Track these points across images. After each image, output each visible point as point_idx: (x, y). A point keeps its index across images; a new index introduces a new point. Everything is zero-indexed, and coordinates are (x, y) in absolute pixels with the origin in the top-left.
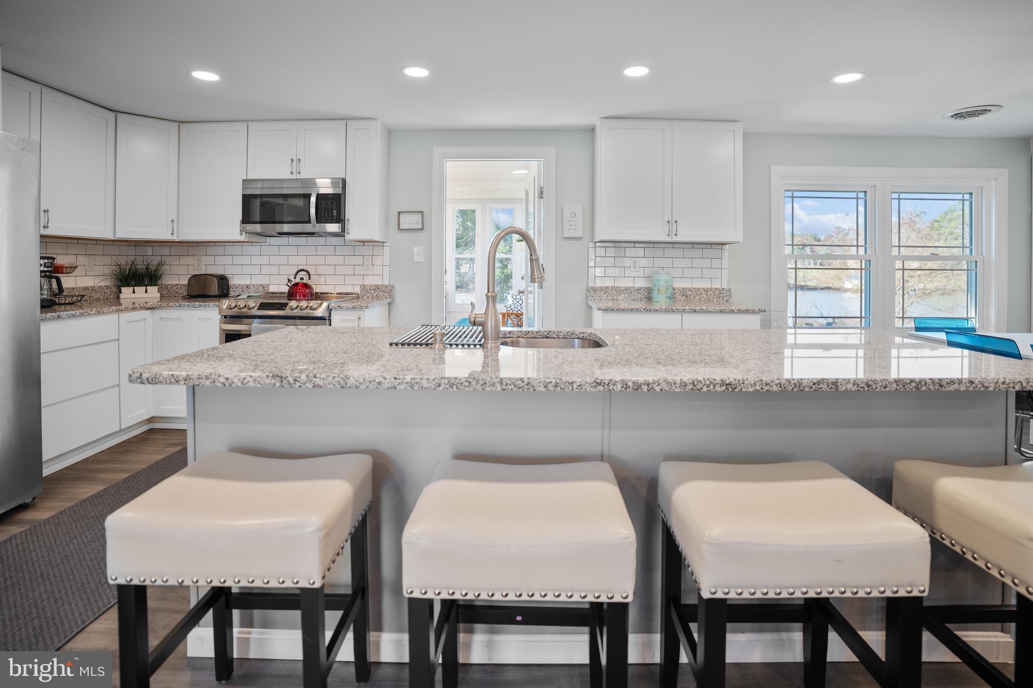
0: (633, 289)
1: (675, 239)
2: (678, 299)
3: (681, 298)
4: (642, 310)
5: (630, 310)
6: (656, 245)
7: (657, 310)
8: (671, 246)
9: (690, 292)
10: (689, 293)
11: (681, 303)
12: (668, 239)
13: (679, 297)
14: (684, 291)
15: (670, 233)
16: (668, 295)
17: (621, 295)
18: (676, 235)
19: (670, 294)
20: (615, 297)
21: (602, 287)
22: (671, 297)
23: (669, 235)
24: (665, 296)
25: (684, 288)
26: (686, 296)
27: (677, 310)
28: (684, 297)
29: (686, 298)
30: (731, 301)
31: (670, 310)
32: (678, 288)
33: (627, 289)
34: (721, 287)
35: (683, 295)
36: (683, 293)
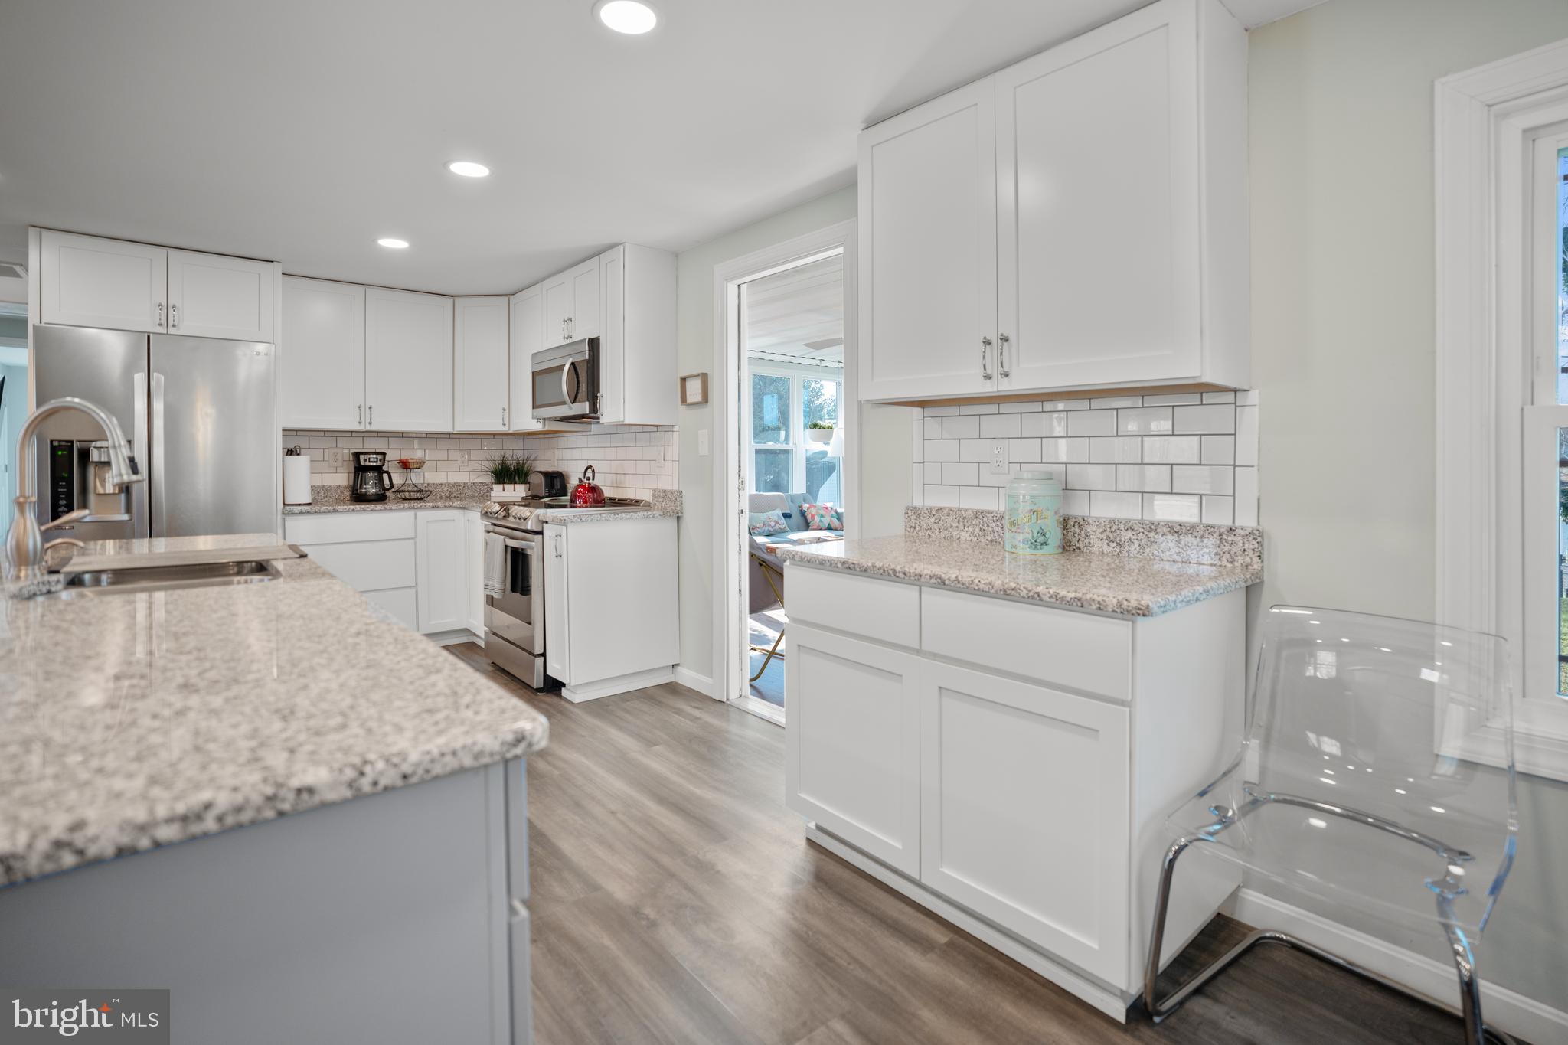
0: (990, 516)
1: (1006, 387)
2: (1095, 550)
3: (1105, 547)
7: (865, 570)
9: (1129, 534)
10: (1127, 535)
11: (1107, 560)
12: (989, 389)
13: (1097, 543)
14: (1113, 530)
15: (989, 371)
16: (1029, 536)
17: (966, 529)
18: (1007, 375)
19: (1035, 535)
20: (954, 533)
21: (931, 509)
22: (1039, 542)
23: (988, 377)
24: (1021, 537)
25: (1112, 521)
26: (1119, 545)
27: (903, 576)
28: (1111, 544)
29: (1118, 550)
30: (1262, 570)
31: (891, 572)
32: (1097, 520)
33: (978, 514)
34: (1230, 523)
35: (1110, 540)
36: (1111, 535)
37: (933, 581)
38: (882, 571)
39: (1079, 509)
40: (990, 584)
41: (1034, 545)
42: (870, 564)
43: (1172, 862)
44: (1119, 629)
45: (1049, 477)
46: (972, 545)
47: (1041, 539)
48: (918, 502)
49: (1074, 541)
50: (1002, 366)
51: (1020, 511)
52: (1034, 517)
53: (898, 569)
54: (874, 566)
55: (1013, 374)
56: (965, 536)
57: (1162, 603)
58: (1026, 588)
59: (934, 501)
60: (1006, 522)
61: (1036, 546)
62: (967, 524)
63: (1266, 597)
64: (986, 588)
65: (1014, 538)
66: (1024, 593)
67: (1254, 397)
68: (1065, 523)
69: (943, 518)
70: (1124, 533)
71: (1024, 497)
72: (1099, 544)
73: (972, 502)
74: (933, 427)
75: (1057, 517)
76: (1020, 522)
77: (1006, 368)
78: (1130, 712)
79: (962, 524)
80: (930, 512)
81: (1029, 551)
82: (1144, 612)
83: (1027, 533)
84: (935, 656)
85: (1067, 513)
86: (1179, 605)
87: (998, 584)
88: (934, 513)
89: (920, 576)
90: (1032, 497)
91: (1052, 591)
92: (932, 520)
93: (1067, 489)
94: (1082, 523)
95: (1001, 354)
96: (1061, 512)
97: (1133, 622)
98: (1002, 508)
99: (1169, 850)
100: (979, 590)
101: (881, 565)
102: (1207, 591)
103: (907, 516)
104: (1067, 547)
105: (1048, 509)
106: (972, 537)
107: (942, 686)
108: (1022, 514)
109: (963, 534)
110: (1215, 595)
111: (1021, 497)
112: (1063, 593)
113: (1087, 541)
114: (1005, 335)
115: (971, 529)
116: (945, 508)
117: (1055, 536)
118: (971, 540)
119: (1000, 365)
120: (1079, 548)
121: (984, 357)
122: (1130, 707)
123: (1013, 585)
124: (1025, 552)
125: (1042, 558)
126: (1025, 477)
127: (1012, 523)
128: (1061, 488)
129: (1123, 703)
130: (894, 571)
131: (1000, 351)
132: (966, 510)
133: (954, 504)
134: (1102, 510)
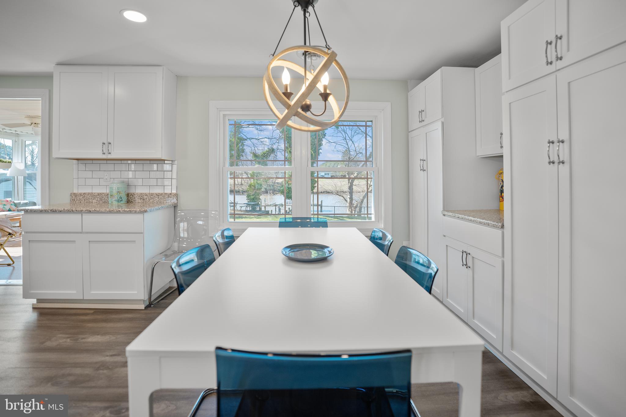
0: (103, 194)
1: (109, 157)
2: (137, 202)
3: (140, 201)
4: (49, 211)
5: (40, 211)
6: (94, 162)
8: (105, 162)
9: (146, 197)
10: (145, 197)
11: (140, 204)
12: (104, 157)
13: (137, 200)
14: (142, 196)
15: (104, 152)
16: (117, 199)
17: (95, 199)
18: (110, 154)
19: (119, 198)
20: (90, 201)
21: (81, 193)
22: (120, 200)
23: (104, 154)
24: (114, 199)
25: (141, 194)
26: (143, 200)
27: (76, 211)
28: (141, 200)
29: (143, 201)
30: (177, 202)
31: (71, 211)
32: (137, 193)
33: (99, 194)
34: (171, 192)
35: (141, 199)
36: (141, 197)
37: (87, 211)
38: (67, 211)
39: (132, 191)
40: (105, 210)
41: (118, 201)
42: (62, 209)
43: (153, 268)
44: (140, 216)
45: (123, 182)
46: (97, 204)
47: (121, 199)
48: (75, 191)
49: (130, 200)
50: (109, 151)
51: (114, 192)
52: (118, 193)
53: (74, 209)
54: (64, 209)
55: (112, 153)
56: (94, 201)
57: (150, 209)
58: (116, 210)
59: (82, 191)
60: (109, 196)
61: (119, 202)
62: (95, 198)
63: (179, 208)
64: (104, 211)
65: (112, 200)
66: (115, 211)
67: (176, 162)
68: (128, 195)
69: (86, 196)
70: (145, 196)
71: (115, 188)
72: (138, 200)
73: (96, 191)
74: (82, 167)
75: (125, 193)
76: (114, 195)
77: (110, 152)
78: (143, 235)
79: (93, 197)
80: (81, 194)
81: (116, 203)
82: (146, 211)
83: (116, 197)
84: (87, 233)
85: (128, 192)
86: (154, 210)
87: (108, 210)
88: (82, 195)
89: (82, 211)
90: (118, 188)
91: (123, 210)
92: (82, 197)
93: (128, 186)
94: (133, 195)
95: (108, 147)
96: (127, 192)
97: (143, 214)
98: (108, 192)
99: (153, 265)
100: (102, 212)
101: (67, 209)
102: (162, 207)
103: (71, 196)
104: (128, 202)
105: (122, 191)
106: (97, 201)
107: (90, 240)
108: (115, 192)
109: (94, 200)
110: (164, 208)
111: (114, 188)
112: (126, 209)
113: (134, 200)
114: (110, 142)
115: (96, 199)
116: (87, 193)
117: (125, 199)
118: (97, 202)
119: (108, 150)
120: (132, 202)
121: (103, 147)
122: (143, 234)
123: (112, 209)
124: (115, 203)
125: (121, 205)
126: (115, 182)
127: (111, 196)
128: (127, 185)
129: (141, 233)
130: (72, 210)
131: (108, 146)
132: (95, 193)
133: (90, 191)
134: (139, 191)
